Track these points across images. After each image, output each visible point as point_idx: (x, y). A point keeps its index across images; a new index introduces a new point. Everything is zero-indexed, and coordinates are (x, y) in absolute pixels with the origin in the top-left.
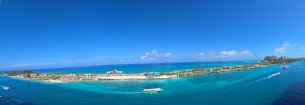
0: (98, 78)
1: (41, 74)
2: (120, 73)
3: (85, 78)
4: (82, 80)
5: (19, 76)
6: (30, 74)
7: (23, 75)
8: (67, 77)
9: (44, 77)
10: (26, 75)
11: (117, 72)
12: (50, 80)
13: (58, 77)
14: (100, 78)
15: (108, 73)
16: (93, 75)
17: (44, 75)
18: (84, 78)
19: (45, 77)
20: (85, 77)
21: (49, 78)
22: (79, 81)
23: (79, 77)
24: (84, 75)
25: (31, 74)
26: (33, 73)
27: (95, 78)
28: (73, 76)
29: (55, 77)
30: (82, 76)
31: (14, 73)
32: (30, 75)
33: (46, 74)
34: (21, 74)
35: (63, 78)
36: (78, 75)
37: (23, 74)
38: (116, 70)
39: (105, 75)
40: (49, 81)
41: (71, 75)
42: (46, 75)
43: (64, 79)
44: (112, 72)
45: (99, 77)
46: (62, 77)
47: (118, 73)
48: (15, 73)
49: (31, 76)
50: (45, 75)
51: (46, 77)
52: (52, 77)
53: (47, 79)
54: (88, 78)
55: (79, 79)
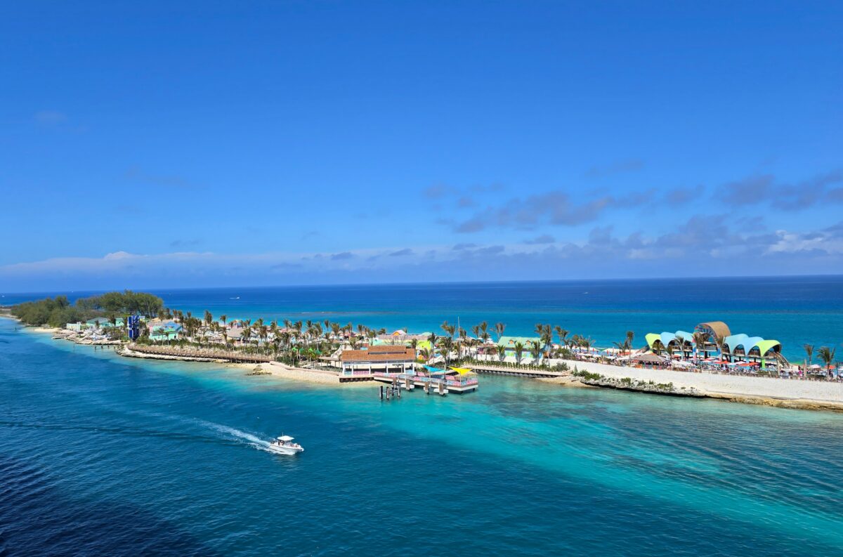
0: (584, 374)
1: (209, 319)
2: (755, 351)
3: (497, 364)
4: (474, 380)
5: (77, 326)
6: (142, 319)
7: (104, 322)
8: (377, 354)
9: (229, 347)
10: (119, 324)
11: (733, 341)
12: (265, 367)
13: (313, 346)
14: (596, 377)
15: (651, 338)
16: (548, 349)
17: (225, 329)
18: (493, 363)
19: (233, 341)
20: (497, 358)
21: (260, 351)
22: (452, 384)
23: (452, 355)
24: (490, 341)
25: (147, 317)
26: (162, 316)
27: (562, 368)
28: (414, 344)
29: (299, 346)
30: (474, 349)
31: (51, 308)
32: (143, 324)
33: (242, 324)
34: (94, 316)
35: (345, 357)
36: (448, 344)
37: (104, 316)
38: (718, 327)
39: (634, 353)
40: (257, 373)
41: (401, 337)
42: (242, 330)
43: (352, 366)
44: (688, 337)
45: (592, 368)
46: (340, 351)
47: (739, 349)
48: (56, 310)
49: (147, 332)
50: (235, 332)
51: (236, 345)
52: (276, 348)
53: (245, 356)
54: (517, 365)
55: (455, 370)
